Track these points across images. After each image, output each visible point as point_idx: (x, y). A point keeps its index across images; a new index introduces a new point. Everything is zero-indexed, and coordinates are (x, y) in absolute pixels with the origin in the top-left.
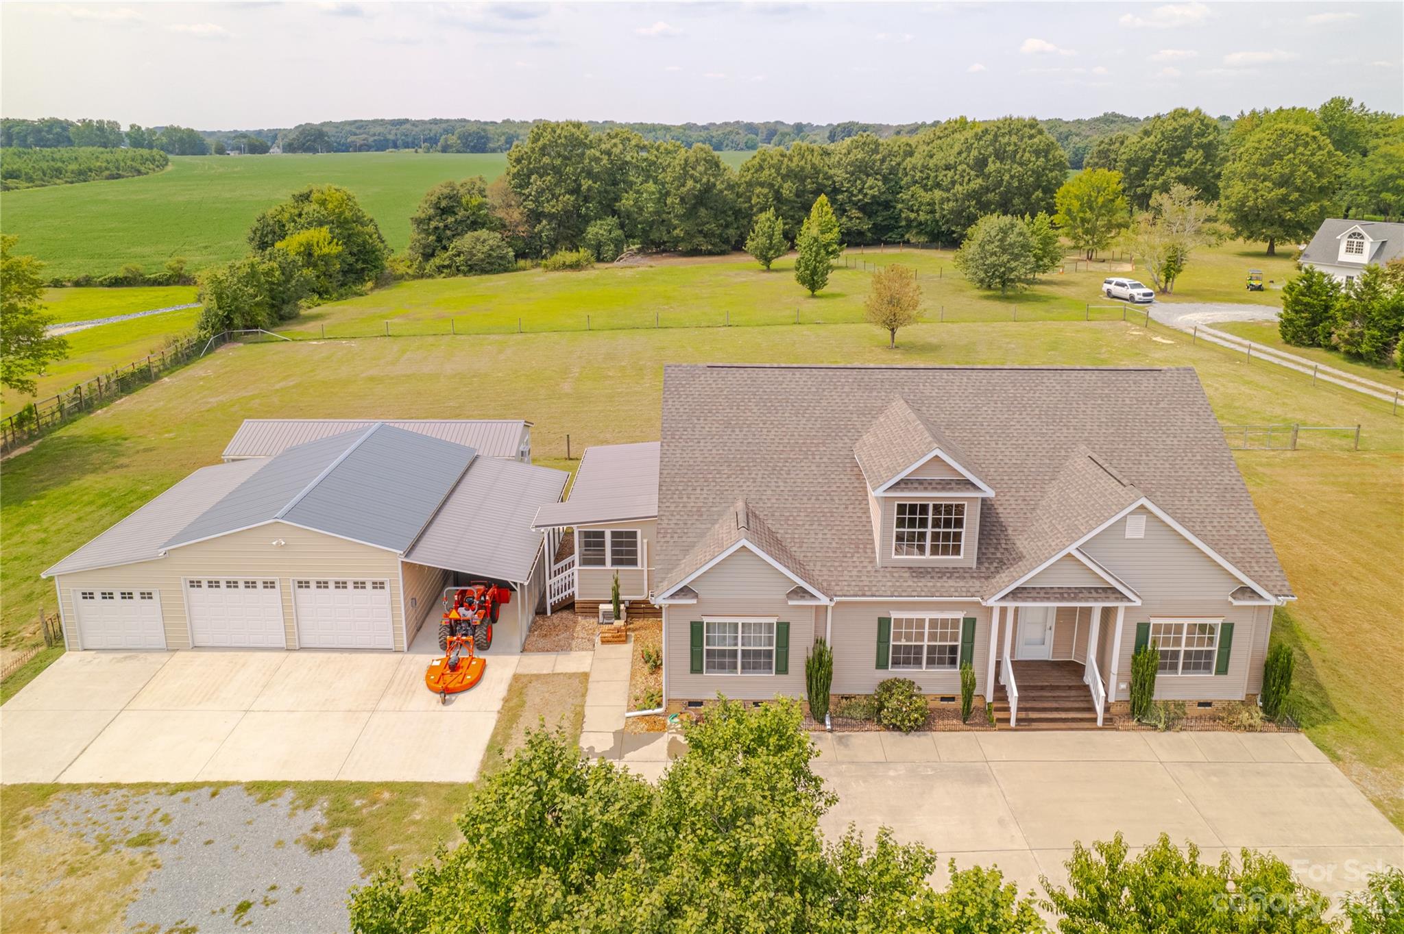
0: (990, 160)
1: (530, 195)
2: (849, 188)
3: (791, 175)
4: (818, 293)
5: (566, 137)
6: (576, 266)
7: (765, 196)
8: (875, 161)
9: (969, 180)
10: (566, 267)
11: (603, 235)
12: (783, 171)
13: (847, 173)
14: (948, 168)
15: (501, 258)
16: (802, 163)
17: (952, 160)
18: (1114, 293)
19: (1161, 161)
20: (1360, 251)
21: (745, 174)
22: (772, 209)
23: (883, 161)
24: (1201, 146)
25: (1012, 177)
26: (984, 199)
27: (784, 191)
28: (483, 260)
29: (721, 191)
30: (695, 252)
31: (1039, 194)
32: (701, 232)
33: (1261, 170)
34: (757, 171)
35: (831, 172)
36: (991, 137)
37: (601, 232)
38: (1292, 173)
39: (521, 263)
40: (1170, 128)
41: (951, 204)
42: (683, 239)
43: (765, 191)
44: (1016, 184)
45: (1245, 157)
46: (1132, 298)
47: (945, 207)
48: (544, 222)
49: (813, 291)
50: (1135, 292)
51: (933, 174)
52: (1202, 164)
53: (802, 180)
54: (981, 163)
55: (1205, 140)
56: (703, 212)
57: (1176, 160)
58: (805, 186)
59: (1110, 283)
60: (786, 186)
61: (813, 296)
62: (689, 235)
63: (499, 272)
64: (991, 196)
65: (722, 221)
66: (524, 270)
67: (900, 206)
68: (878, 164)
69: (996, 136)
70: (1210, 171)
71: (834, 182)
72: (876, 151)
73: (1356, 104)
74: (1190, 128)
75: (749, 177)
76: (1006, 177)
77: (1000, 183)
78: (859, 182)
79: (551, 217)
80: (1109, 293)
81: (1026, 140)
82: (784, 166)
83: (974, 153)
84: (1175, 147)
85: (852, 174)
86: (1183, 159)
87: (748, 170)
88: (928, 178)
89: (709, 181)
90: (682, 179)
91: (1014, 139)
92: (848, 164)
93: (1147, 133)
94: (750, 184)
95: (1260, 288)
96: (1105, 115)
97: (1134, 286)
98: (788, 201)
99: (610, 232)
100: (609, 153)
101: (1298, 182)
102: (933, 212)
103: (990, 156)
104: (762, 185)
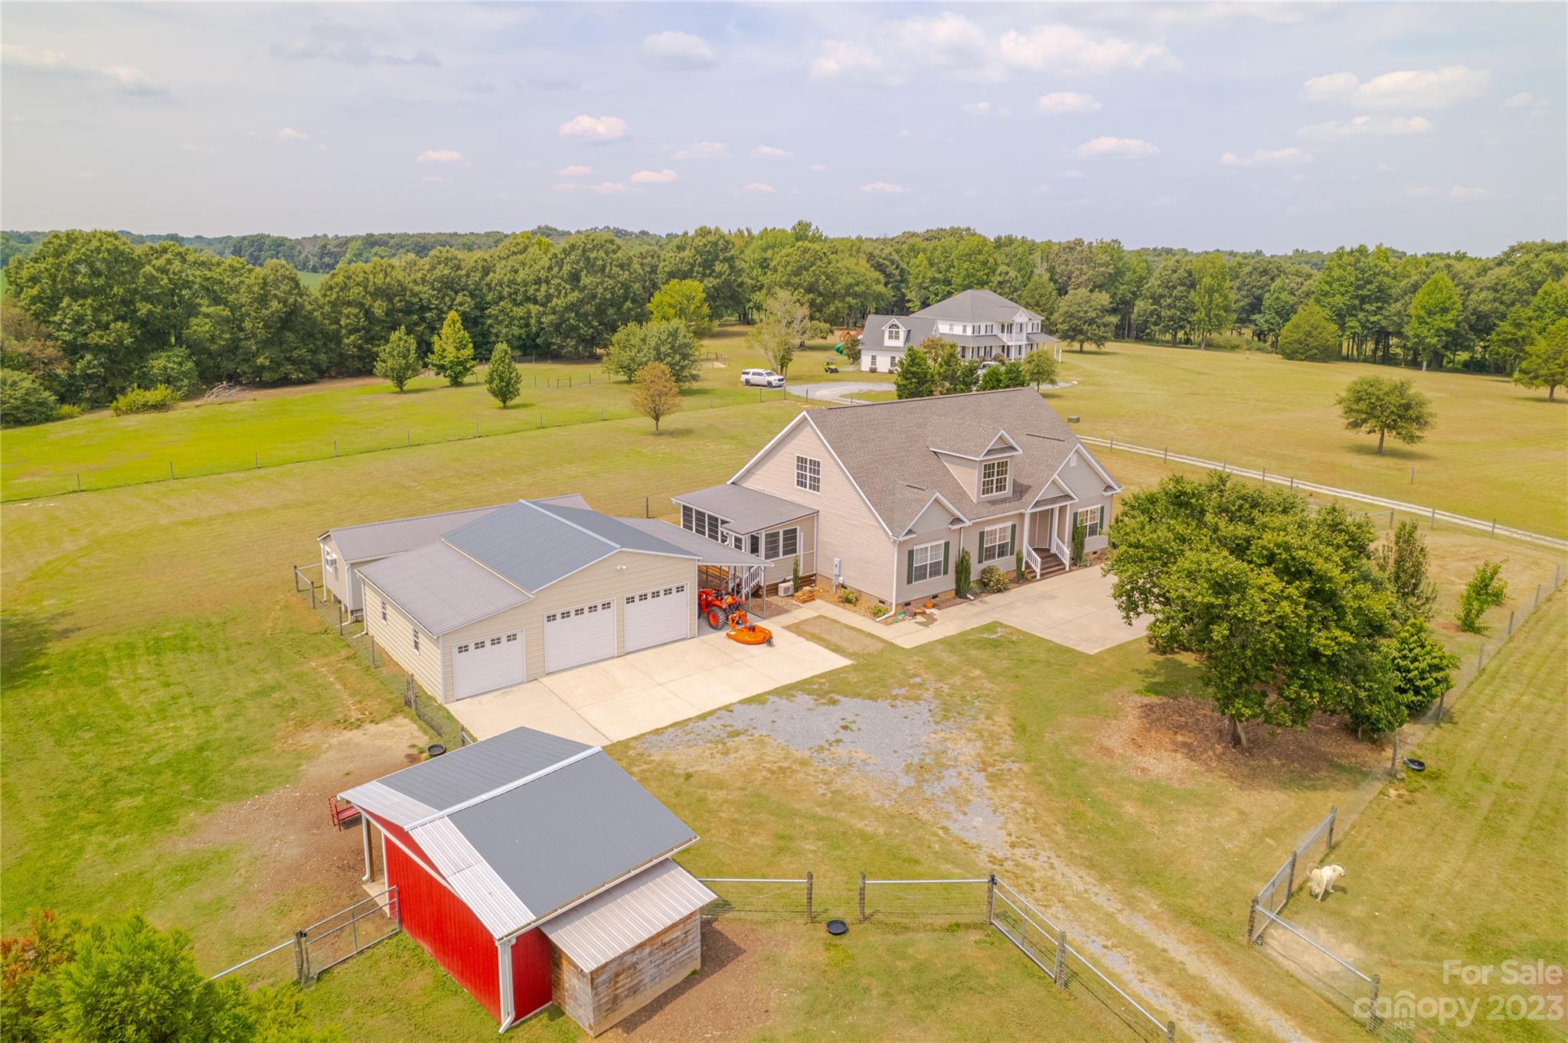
0: (583, 274)
1: (63, 322)
2: (437, 305)
3: (381, 293)
4: (510, 403)
5: (108, 251)
6: (159, 407)
7: (356, 316)
8: (460, 277)
9: (566, 293)
10: (147, 407)
11: (173, 369)
12: (371, 289)
13: (434, 290)
14: (538, 282)
15: (41, 404)
16: (388, 279)
17: (543, 274)
18: (752, 382)
19: (698, 273)
20: (897, 338)
21: (329, 293)
22: (403, 327)
23: (468, 276)
24: (726, 260)
25: (605, 289)
26: (582, 311)
27: (376, 310)
28: (17, 408)
29: (310, 312)
30: (284, 382)
31: (629, 304)
32: (288, 359)
33: (795, 279)
34: (342, 289)
35: (416, 289)
36: (579, 252)
37: (171, 365)
38: (817, 281)
39: (66, 409)
40: (701, 244)
41: (552, 317)
42: (270, 368)
43: (355, 311)
44: (609, 296)
45: (780, 269)
46: (770, 384)
47: (544, 320)
48: (89, 357)
49: (504, 402)
50: (772, 378)
51: (522, 289)
52: (729, 275)
53: (390, 300)
54: (575, 278)
55: (728, 255)
56: (290, 336)
57: (708, 272)
58: (393, 304)
59: (747, 373)
60: (376, 304)
61: (505, 407)
62: (276, 364)
63: (40, 422)
64: (588, 307)
65: (311, 346)
66: (72, 417)
67: (489, 321)
68: (464, 279)
69: (584, 251)
70: (735, 281)
71: (421, 300)
72: (459, 268)
73: (813, 227)
74: (715, 244)
75: (334, 296)
76: (600, 290)
77: (594, 297)
78: (447, 298)
79: (98, 349)
80: (748, 382)
81: (611, 255)
82: (371, 284)
83: (566, 268)
84: (706, 261)
85: (439, 291)
86: (714, 271)
87: (331, 288)
88: (516, 293)
89: (296, 301)
90: (263, 300)
91: (602, 253)
92: (435, 280)
93: (680, 248)
94: (334, 304)
95: (836, 371)
96: (539, 228)
97: (769, 374)
98: (379, 321)
99: (180, 364)
100: (163, 271)
101: (821, 288)
102: (527, 325)
103: (581, 270)
104: (349, 304)
